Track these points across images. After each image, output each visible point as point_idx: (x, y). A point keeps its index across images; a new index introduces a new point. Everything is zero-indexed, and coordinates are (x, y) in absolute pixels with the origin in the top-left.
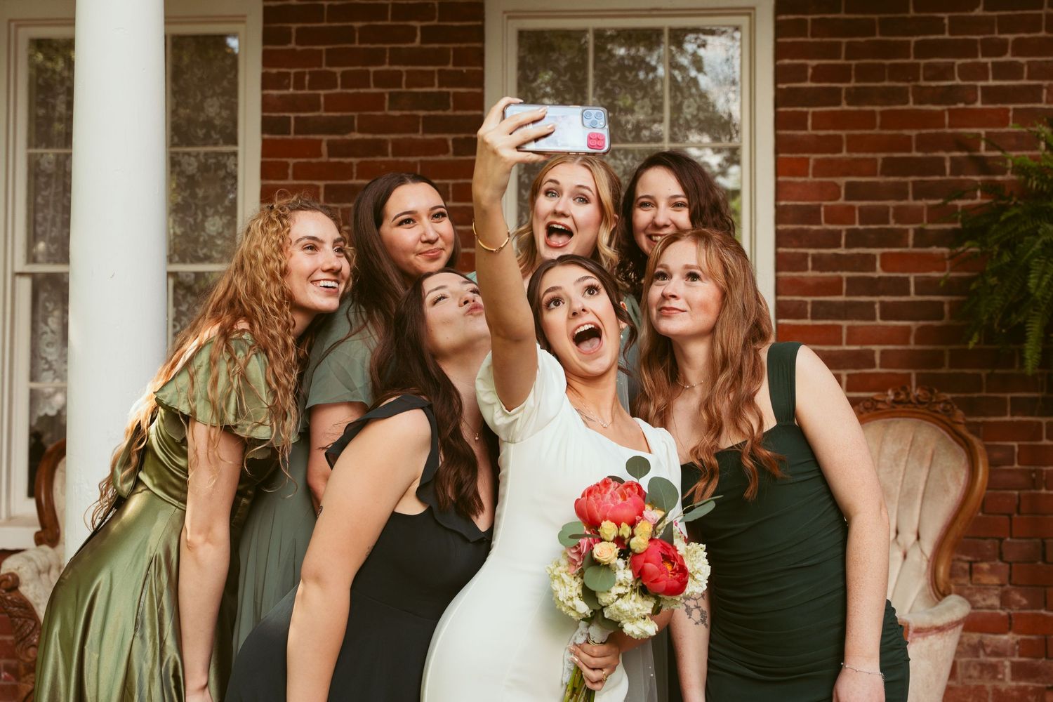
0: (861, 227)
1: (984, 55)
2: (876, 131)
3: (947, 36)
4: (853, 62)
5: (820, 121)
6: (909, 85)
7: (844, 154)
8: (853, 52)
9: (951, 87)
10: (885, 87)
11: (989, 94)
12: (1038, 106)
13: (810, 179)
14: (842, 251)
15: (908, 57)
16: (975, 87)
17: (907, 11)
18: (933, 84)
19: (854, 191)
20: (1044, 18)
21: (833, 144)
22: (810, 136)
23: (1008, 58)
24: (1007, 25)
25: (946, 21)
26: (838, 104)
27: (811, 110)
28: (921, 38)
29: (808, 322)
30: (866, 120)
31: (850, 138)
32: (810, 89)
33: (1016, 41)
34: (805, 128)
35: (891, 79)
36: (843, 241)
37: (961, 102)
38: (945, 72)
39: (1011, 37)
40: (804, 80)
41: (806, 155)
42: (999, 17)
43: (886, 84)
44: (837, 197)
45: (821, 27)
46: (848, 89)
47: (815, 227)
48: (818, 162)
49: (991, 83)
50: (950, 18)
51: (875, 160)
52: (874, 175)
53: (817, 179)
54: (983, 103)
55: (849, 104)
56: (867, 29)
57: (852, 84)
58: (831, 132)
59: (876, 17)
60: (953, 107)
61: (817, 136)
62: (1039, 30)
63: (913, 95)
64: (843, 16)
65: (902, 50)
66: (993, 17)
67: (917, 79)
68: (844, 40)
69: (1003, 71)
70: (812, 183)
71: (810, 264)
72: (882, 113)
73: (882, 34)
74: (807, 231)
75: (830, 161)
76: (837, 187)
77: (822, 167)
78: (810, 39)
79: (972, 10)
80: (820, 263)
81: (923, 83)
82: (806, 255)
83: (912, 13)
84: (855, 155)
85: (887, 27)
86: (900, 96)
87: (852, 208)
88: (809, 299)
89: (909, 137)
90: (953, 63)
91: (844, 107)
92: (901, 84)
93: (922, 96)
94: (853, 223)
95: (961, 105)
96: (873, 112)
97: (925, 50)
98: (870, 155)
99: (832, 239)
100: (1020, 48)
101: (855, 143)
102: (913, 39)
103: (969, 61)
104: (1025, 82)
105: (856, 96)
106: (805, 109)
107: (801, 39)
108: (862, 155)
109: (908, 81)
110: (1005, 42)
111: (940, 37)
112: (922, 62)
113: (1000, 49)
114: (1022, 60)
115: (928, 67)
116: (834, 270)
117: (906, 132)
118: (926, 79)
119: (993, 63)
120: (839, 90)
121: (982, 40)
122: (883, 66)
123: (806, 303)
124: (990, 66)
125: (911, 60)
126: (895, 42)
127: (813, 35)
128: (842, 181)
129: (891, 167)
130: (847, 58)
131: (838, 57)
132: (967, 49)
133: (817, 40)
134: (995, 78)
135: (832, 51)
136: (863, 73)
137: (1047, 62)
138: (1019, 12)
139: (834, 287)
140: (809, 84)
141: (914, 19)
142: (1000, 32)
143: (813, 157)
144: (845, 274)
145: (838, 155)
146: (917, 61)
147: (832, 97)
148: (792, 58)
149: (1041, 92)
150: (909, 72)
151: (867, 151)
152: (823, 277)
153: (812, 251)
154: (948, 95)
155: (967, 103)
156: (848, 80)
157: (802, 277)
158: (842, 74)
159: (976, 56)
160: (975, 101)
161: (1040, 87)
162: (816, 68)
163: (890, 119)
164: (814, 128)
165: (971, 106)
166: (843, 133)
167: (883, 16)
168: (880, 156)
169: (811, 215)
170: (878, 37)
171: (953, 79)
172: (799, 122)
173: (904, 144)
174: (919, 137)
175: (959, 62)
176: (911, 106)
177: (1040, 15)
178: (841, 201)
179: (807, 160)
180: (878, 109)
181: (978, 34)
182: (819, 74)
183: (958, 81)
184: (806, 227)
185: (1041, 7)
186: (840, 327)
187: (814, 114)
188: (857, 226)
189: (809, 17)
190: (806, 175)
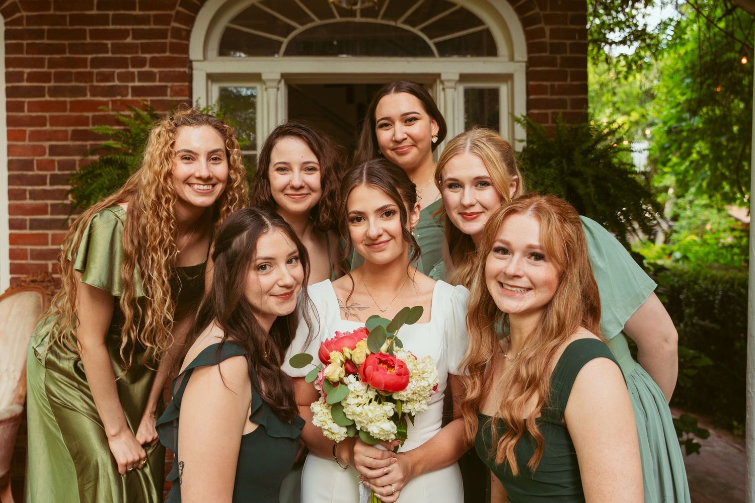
0: (59, 173)
1: (133, 67)
2: (67, 113)
3: (110, 55)
4: (53, 70)
5: (33, 107)
6: (88, 85)
7: (48, 127)
8: (52, 64)
9: (112, 87)
10: (72, 86)
11: (137, 91)
12: (165, 98)
13: (27, 143)
14: (48, 187)
15: (86, 67)
16: (127, 87)
17: (85, 39)
18: (102, 84)
19: (54, 151)
20: (168, 45)
21: (41, 122)
22: (26, 116)
23: (147, 69)
24: (146, 49)
25: (109, 46)
26: (43, 96)
27: (27, 100)
28: (94, 56)
29: (27, 232)
30: (61, 106)
31: (52, 117)
32: (26, 87)
33: (152, 59)
34: (23, 111)
35: (76, 81)
36: (48, 181)
37: (119, 94)
38: (108, 77)
39: (148, 56)
40: (22, 81)
41: (24, 128)
42: (142, 44)
43: (73, 84)
44: (44, 154)
45: (32, 48)
46: (49, 87)
47: (30, 173)
48: (32, 133)
49: (137, 84)
50: (112, 44)
51: (66, 131)
52: (66, 140)
53: (32, 143)
54: (133, 96)
55: (51, 96)
56: (60, 50)
57: (52, 84)
58: (40, 114)
59: (66, 42)
60: (114, 99)
61: (31, 117)
62: (164, 52)
63: (90, 91)
64: (46, 41)
65: (82, 63)
66: (137, 43)
67: (92, 81)
68: (47, 57)
69: (144, 76)
70: (28, 146)
71: (28, 196)
72: (71, 102)
73: (70, 53)
74: (26, 175)
75: (39, 132)
76: (43, 148)
77: (35, 136)
78: (25, 56)
79: (125, 38)
80: (34, 195)
81: (95, 84)
82: (25, 191)
83: (88, 40)
84: (55, 128)
85: (73, 49)
86: (81, 91)
87: (53, 161)
88: (28, 217)
89: (87, 117)
90: (114, 72)
91: (47, 98)
92: (82, 84)
93: (95, 91)
94: (54, 170)
95: (119, 98)
96: (65, 102)
97: (96, 63)
98: (64, 128)
99: (41, 180)
100: (154, 63)
101: (55, 121)
102: (90, 57)
103: (123, 70)
104: (157, 83)
105: (54, 92)
106: (23, 99)
107: (20, 56)
108: (59, 128)
109: (86, 82)
110: (145, 59)
111: (106, 55)
112: (95, 71)
113: (141, 63)
114: (156, 70)
115: (98, 74)
116: (43, 199)
117: (86, 114)
118: (97, 81)
119: (139, 72)
120: (44, 87)
121: (132, 58)
122: (71, 73)
123: (25, 220)
124: (136, 73)
125: (88, 69)
126: (79, 58)
127: (27, 53)
128: (47, 144)
129: (77, 135)
130: (49, 67)
131: (43, 67)
132: (123, 63)
133: (30, 56)
134: (139, 81)
135: (39, 63)
136: (59, 77)
137: (170, 72)
138: (153, 41)
139: (42, 210)
140: (25, 84)
141: (89, 44)
142: (142, 53)
143: (29, 129)
144: (49, 202)
145: (44, 128)
146: (92, 70)
147: (40, 92)
148: (14, 67)
149: (167, 90)
150: (88, 77)
151: (62, 125)
152: (36, 204)
153: (29, 188)
154: (111, 92)
155: (122, 96)
156: (49, 81)
157: (23, 204)
158: (46, 77)
159: (127, 67)
160: (127, 95)
161: (166, 87)
162: (29, 74)
163: (76, 106)
164: (29, 111)
165: (125, 98)
166: (47, 114)
167: (71, 42)
168: (70, 129)
169: (28, 165)
170: (68, 55)
171: (114, 81)
172: (19, 107)
173: (84, 121)
174: (94, 117)
175: (118, 71)
176: (88, 97)
177: (165, 43)
178: (47, 157)
179: (24, 131)
180: (68, 99)
181: (129, 53)
182: (32, 77)
183: (117, 83)
184: (25, 173)
185: (166, 37)
186: (47, 235)
187: (29, 102)
188: (57, 172)
189: (25, 42)
190: (24, 140)
